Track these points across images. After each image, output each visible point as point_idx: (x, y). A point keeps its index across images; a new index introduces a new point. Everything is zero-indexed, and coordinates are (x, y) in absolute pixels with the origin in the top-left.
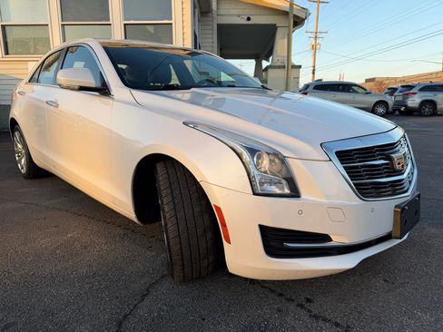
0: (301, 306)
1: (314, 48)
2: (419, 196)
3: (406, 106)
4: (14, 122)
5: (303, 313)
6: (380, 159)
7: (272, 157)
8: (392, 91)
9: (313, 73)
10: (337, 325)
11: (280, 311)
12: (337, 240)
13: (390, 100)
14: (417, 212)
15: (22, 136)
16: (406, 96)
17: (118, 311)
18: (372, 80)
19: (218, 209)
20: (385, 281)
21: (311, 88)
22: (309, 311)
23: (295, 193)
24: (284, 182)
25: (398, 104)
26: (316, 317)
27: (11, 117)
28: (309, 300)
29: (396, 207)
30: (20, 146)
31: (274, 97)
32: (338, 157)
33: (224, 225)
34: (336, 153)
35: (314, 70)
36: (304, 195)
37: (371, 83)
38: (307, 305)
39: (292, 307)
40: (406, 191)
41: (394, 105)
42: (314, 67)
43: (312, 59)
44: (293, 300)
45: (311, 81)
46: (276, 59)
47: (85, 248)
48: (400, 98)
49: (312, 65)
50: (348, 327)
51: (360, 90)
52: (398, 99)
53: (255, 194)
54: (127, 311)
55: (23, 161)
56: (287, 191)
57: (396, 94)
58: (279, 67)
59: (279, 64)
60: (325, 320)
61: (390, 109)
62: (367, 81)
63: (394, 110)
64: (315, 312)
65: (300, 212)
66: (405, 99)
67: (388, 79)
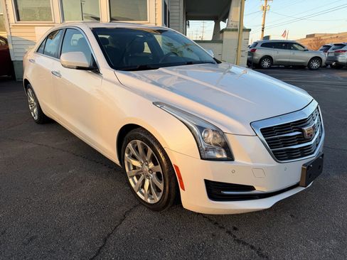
0: (229, 232)
1: (264, 9)
2: (322, 156)
3: (336, 61)
4: (27, 82)
5: (229, 237)
6: (295, 131)
7: (215, 133)
8: (327, 48)
9: (263, 31)
10: (252, 247)
11: (214, 235)
12: (259, 189)
13: (324, 56)
14: (320, 167)
15: (33, 92)
16: (337, 53)
17: (104, 230)
18: (312, 36)
19: (177, 167)
20: (292, 216)
21: (259, 46)
22: (235, 237)
23: (230, 158)
24: (223, 150)
25: (330, 60)
26: (239, 241)
27: (24, 78)
28: (235, 229)
29: (304, 165)
30: (32, 99)
31: (224, 71)
32: (262, 132)
33: (181, 178)
34: (261, 130)
35: (263, 28)
36: (237, 159)
37: (311, 39)
38: (234, 232)
39: (223, 233)
40: (313, 153)
41: (327, 60)
42: (264, 25)
43: (262, 19)
44: (224, 228)
45: (259, 40)
46: (230, 23)
47: (81, 182)
48: (332, 55)
49: (262, 24)
50: (260, 249)
51: (300, 48)
52: (330, 55)
53: (202, 158)
54: (110, 231)
55: (35, 110)
56: (225, 156)
57: (329, 51)
58: (233, 30)
59: (233, 28)
60: (244, 243)
61: (323, 64)
62: (308, 36)
63: (327, 65)
64: (238, 237)
65: (233, 172)
66: (336, 55)
67: (325, 35)
